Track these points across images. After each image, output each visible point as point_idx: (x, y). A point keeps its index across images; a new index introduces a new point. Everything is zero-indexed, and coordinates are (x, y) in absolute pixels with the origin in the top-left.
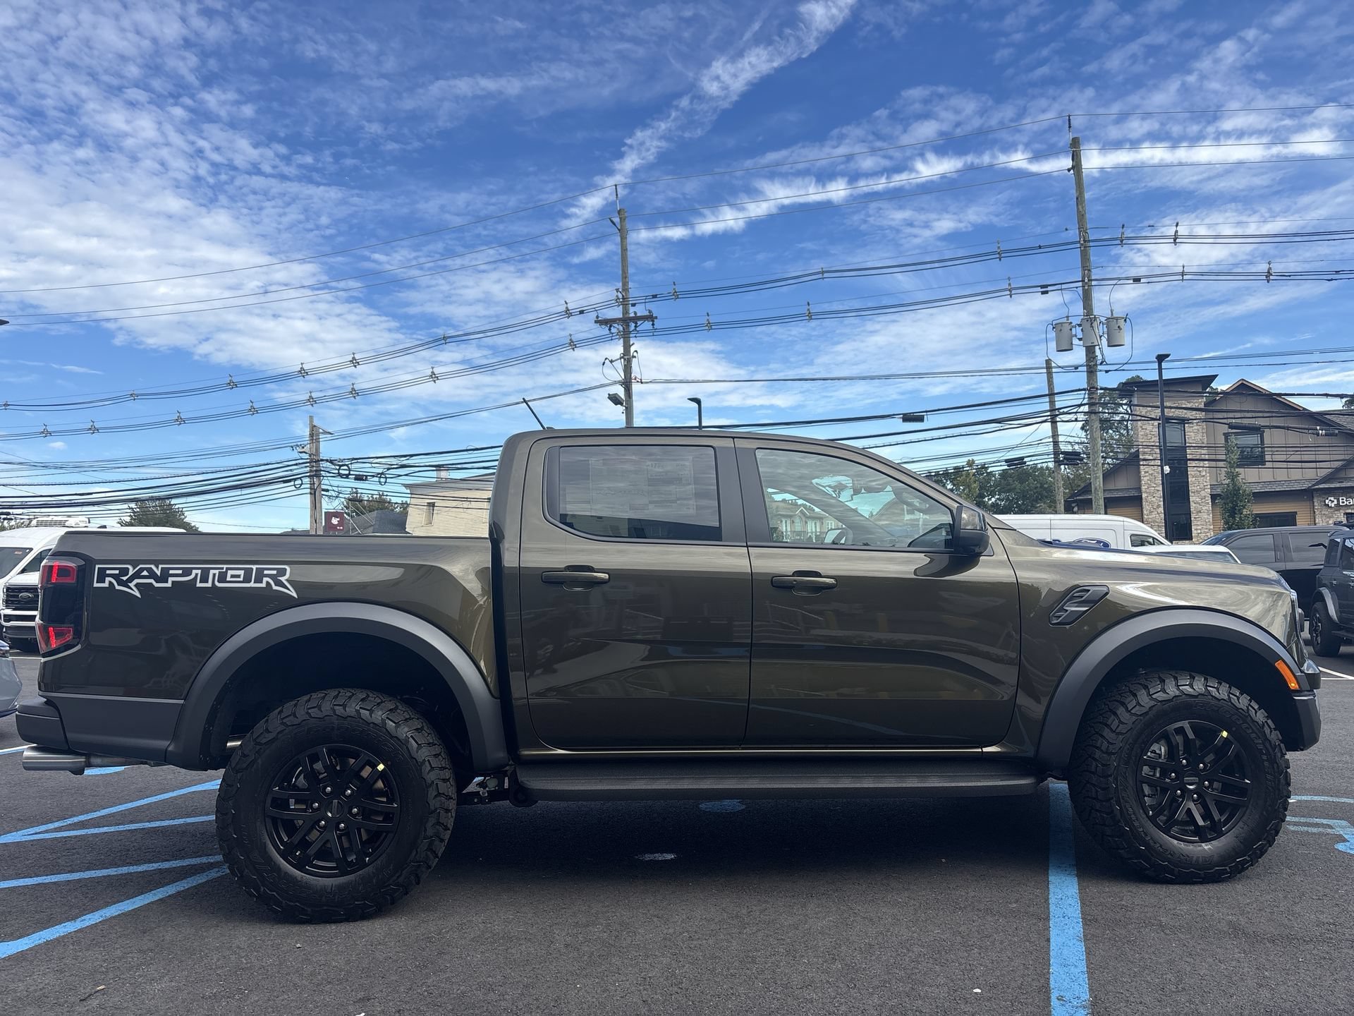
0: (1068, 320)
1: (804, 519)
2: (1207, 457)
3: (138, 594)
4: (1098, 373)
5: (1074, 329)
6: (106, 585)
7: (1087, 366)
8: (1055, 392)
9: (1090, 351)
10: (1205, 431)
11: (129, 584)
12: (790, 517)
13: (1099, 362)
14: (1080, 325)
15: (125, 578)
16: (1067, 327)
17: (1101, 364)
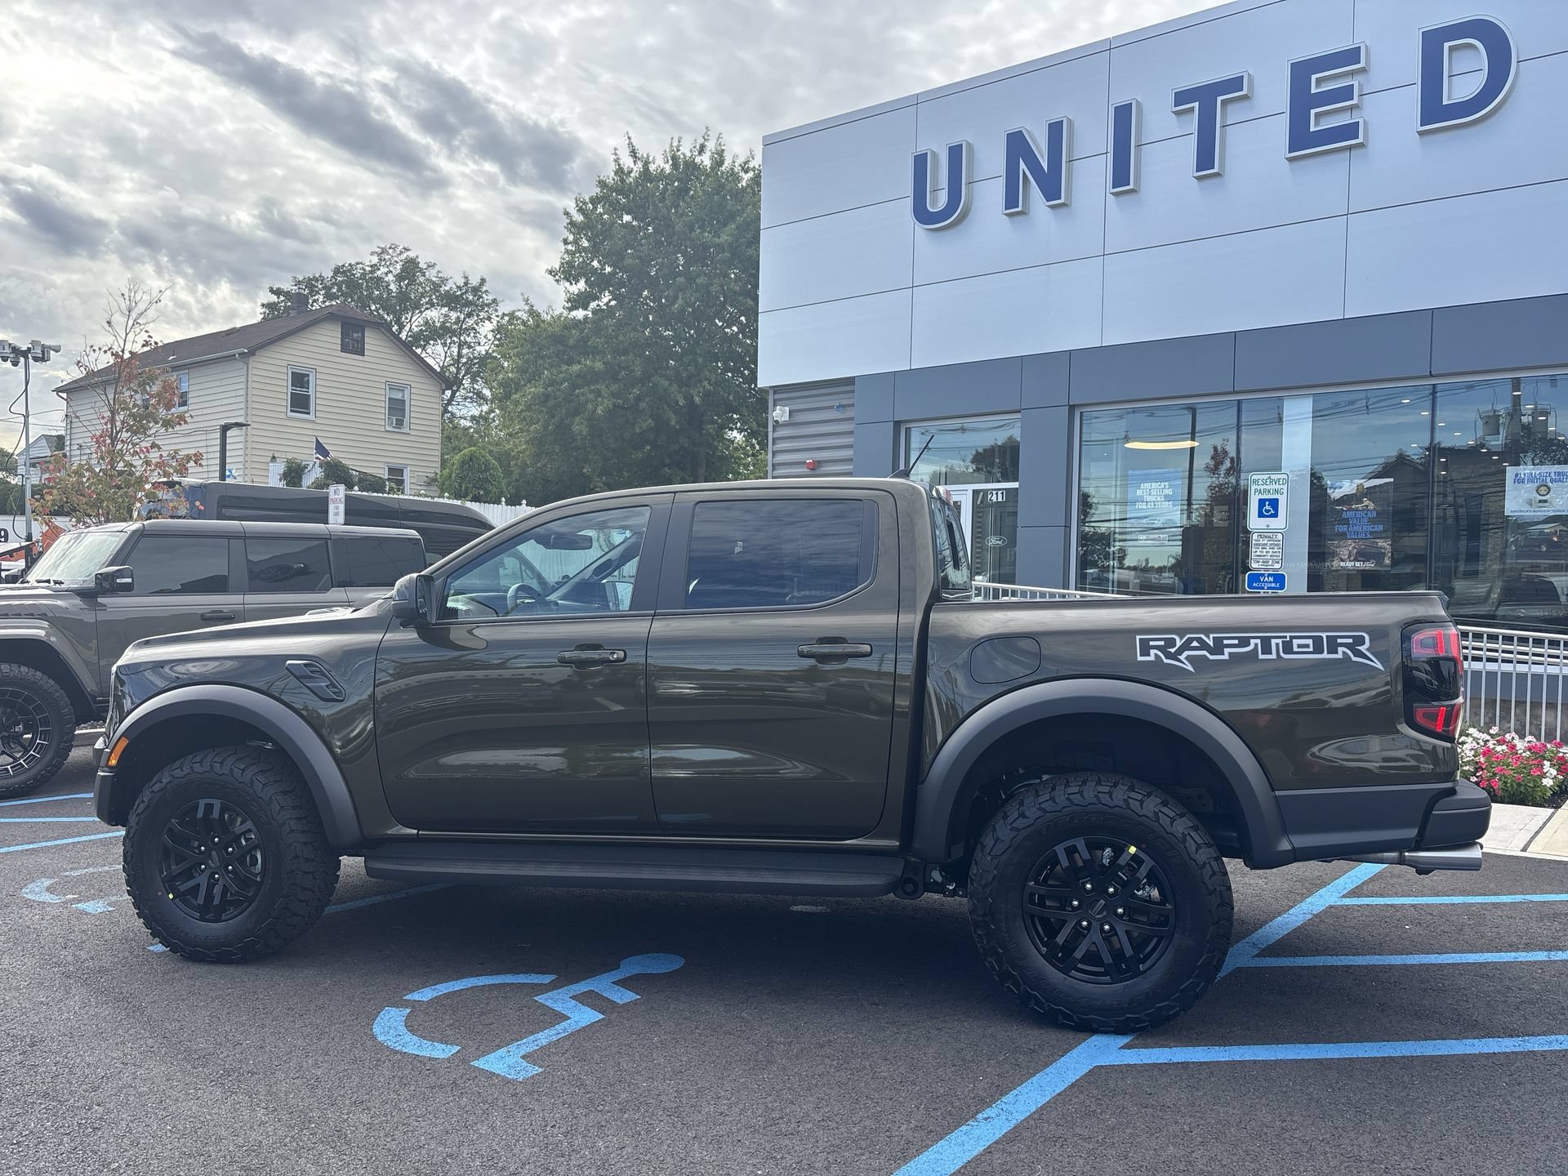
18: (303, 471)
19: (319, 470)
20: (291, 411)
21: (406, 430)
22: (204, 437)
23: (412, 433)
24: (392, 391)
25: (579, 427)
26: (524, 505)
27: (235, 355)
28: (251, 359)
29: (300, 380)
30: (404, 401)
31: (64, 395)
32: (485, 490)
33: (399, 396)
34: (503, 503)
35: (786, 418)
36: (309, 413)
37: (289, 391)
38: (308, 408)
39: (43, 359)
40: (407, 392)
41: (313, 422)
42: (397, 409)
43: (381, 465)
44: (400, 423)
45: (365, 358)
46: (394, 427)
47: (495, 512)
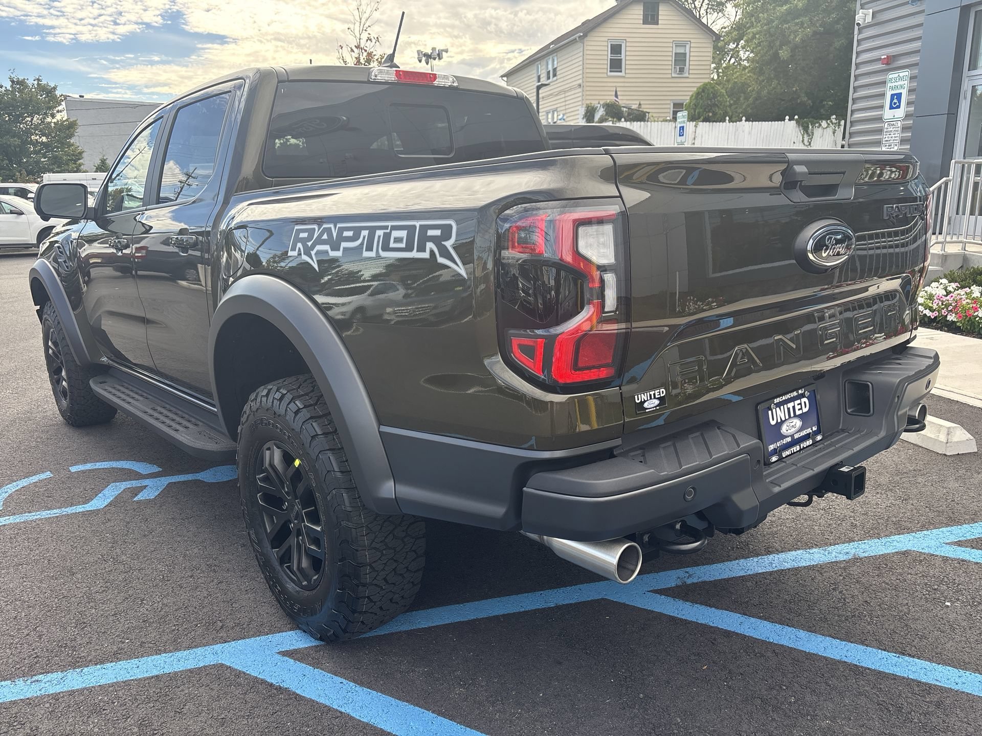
18: (595, 111)
19: (602, 109)
20: (611, 71)
21: (687, 75)
22: (563, 96)
23: (691, 76)
24: (678, 48)
25: (784, 53)
26: (743, 121)
27: (576, 39)
28: (585, 39)
29: (616, 49)
30: (685, 54)
31: (505, 79)
32: (713, 113)
33: (681, 50)
34: (727, 121)
35: (869, 19)
36: (621, 71)
37: (609, 57)
38: (621, 67)
39: (440, 56)
40: (688, 47)
41: (624, 77)
42: (680, 60)
43: (668, 102)
44: (682, 70)
45: (659, 26)
46: (678, 74)
47: (721, 128)
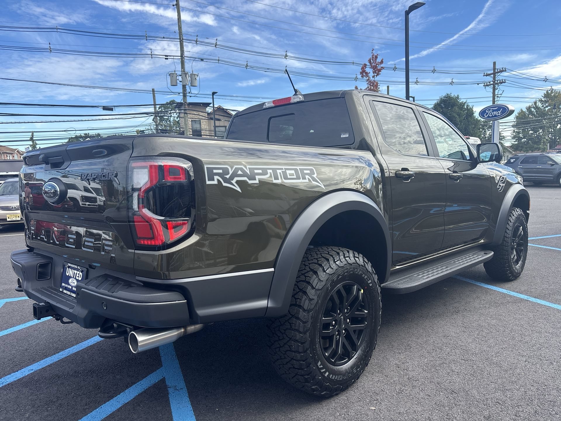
0: (175, 72)
1: (19, 155)
2: (208, 134)
3: (239, 189)
4: (187, 97)
5: (178, 77)
6: (215, 182)
7: (183, 93)
8: (157, 104)
9: (184, 87)
10: (207, 124)
11: (232, 181)
12: (12, 154)
13: (187, 92)
14: (180, 75)
15: (228, 177)
16: (175, 75)
17: (189, 93)
